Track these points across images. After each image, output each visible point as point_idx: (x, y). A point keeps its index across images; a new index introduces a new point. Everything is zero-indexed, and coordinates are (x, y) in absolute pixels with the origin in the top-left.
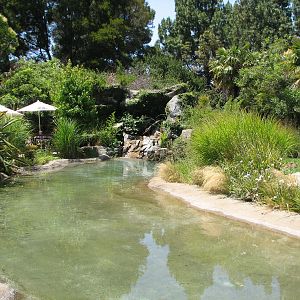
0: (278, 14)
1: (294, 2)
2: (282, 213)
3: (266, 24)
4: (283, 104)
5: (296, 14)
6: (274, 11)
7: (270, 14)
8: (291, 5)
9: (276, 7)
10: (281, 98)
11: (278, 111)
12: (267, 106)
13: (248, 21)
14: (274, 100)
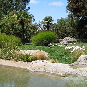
0: (10, 4)
1: (15, 1)
2: (19, 62)
3: (7, 7)
4: (13, 30)
5: (15, 4)
6: (9, 3)
7: (8, 4)
8: (14, 1)
9: (10, 2)
10: (13, 28)
11: (12, 32)
12: (9, 31)
13: (1, 5)
14: (11, 29)
